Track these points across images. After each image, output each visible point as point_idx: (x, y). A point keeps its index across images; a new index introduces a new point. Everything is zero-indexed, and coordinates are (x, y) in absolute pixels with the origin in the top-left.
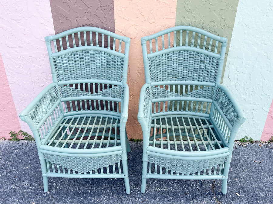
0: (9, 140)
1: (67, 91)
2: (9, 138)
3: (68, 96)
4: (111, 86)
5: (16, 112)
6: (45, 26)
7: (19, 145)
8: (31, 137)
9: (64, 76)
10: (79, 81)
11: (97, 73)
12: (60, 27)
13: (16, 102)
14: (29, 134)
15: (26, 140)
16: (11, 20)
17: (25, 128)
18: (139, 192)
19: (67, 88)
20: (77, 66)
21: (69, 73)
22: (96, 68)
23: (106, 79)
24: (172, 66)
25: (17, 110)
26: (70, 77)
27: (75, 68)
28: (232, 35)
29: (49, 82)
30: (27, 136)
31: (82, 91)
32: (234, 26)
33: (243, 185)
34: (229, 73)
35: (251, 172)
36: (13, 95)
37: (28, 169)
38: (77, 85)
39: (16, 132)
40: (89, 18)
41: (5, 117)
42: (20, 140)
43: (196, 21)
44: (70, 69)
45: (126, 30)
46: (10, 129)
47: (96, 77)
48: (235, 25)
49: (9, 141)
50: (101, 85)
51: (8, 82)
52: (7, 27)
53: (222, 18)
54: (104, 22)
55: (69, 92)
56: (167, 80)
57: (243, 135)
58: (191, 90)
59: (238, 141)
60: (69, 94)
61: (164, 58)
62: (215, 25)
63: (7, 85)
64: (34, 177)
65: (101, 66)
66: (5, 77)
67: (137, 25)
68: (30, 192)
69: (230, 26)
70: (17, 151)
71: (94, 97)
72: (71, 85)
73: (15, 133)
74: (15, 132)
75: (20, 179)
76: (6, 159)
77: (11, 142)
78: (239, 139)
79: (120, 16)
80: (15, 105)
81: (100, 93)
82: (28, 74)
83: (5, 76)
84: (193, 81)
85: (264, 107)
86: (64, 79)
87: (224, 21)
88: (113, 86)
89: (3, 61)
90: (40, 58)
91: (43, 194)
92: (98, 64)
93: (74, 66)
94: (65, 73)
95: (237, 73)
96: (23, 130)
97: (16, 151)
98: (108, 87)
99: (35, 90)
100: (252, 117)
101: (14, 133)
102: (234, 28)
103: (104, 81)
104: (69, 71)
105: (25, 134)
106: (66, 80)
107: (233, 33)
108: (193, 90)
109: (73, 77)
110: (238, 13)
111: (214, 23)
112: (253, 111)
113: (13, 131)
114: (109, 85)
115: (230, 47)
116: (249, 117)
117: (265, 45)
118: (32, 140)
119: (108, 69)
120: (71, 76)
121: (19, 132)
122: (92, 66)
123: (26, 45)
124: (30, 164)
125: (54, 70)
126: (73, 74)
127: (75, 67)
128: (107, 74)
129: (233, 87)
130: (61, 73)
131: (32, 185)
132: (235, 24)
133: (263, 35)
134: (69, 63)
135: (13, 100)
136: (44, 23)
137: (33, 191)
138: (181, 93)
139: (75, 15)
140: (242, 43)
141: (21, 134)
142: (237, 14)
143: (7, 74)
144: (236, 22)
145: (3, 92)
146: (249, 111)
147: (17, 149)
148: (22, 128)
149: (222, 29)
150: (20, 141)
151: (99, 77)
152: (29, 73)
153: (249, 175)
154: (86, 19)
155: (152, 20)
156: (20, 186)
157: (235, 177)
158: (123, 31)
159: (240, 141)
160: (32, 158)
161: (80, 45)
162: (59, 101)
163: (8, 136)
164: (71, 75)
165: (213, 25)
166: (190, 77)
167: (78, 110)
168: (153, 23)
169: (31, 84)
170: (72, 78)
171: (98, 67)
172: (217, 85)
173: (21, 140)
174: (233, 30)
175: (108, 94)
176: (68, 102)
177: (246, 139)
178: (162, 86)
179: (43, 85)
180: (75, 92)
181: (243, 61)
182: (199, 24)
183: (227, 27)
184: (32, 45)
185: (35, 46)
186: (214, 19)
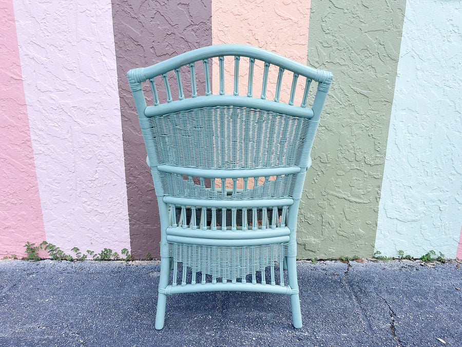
0: (23, 259)
2: (22, 255)
5: (40, 207)
6: (102, 57)
7: (38, 267)
8: (61, 254)
12: (126, 58)
13: (41, 188)
14: (58, 248)
15: (52, 259)
16: (48, 46)
17: (52, 237)
18: (254, 339)
25: (42, 202)
28: (398, 72)
29: (100, 152)
30: (54, 252)
32: (400, 57)
33: (447, 325)
34: (396, 135)
35: (455, 304)
36: (38, 175)
37: (48, 303)
39: (36, 244)
40: (173, 42)
41: (20, 216)
42: (41, 259)
43: (339, 48)
45: (230, 62)
46: (27, 239)
48: (401, 55)
49: (23, 262)
51: (33, 151)
52: (41, 58)
53: (381, 44)
57: (426, 249)
59: (418, 259)
62: (370, 55)
63: (30, 157)
64: (58, 315)
66: (29, 143)
68: (45, 340)
69: (393, 57)
70: (34, 275)
73: (35, 246)
74: (34, 244)
75: (31, 318)
76: (12, 287)
77: (26, 262)
78: (420, 257)
79: (222, 39)
80: (40, 193)
82: (67, 138)
83: (29, 141)
85: (457, 197)
87: (384, 49)
89: (29, 115)
91: (69, 343)
95: (409, 135)
96: (49, 241)
97: (31, 276)
99: (76, 166)
100: (439, 215)
101: (33, 247)
102: (400, 59)
105: (52, 248)
107: (398, 69)
110: (405, 36)
111: (368, 52)
112: (440, 203)
113: (32, 242)
115: (395, 91)
116: (433, 215)
117: (450, 89)
118: (62, 260)
121: (41, 244)
123: (68, 88)
124: (53, 294)
129: (404, 160)
131: (51, 328)
132: (401, 53)
133: (446, 73)
135: (37, 184)
136: (101, 51)
137: (51, 337)
139: (150, 38)
140: (414, 85)
141: (44, 247)
142: (402, 38)
143: (33, 137)
144: (403, 51)
145: (22, 170)
146: (433, 204)
147: (33, 273)
148: (47, 237)
149: (381, 62)
150: (42, 262)
152: (69, 135)
153: (452, 309)
154: (167, 44)
155: (272, 47)
156: (29, 330)
157: (429, 313)
159: (421, 259)
160: (58, 287)
163: (22, 252)
165: (366, 55)
169: (71, 154)
173: (44, 259)
174: (399, 63)
177: (432, 257)
179: (91, 156)
181: (418, 115)
182: (345, 54)
183: (388, 59)
184: (79, 88)
185: (82, 89)
186: (368, 46)
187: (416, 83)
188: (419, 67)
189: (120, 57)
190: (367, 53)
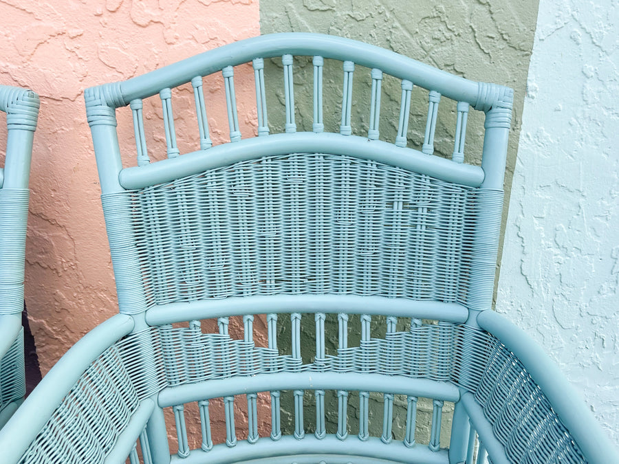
24: (256, 227)
28: (529, 84)
34: (523, 253)
43: (355, 14)
45: (24, 59)
48: (539, 33)
56: (234, 291)
58: (354, 339)
61: (212, 187)
62: (448, 34)
67: (73, 32)
69: (516, 41)
84: (360, 293)
87: (488, 16)
95: (558, 251)
102: (537, 47)
107: (531, 75)
108: (363, 341)
111: (442, 27)
115: (522, 137)
129: (543, 311)
132: (538, 30)
138: (308, 354)
140: (574, 120)
144: (544, 22)
149: (480, 55)
158: (14, 67)
165: (437, 34)
166: (343, 275)
168: (154, 26)
172: (474, 315)
174: (532, 58)
178: (210, 324)
181: (582, 200)
182: (373, 32)
183: (502, 45)
186: (442, 7)
187: (579, 115)
188: (590, 68)
190: (439, 30)
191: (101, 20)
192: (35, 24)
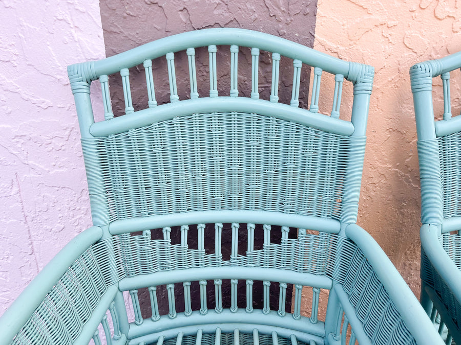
1: (143, 255)
3: (145, 271)
4: (293, 233)
6: (73, 31)
9: (133, 203)
10: (184, 218)
11: (248, 190)
12: (126, 33)
19: (142, 244)
20: (181, 166)
21: (152, 190)
22: (244, 171)
23: (278, 209)
26: (155, 205)
27: (172, 174)
29: (80, 218)
31: (192, 251)
38: (176, 232)
44: (156, 177)
45: (351, 43)
47: (243, 204)
50: (259, 228)
54: (279, 13)
55: (149, 257)
60: (150, 263)
65: (262, 166)
67: (391, 23)
71: (235, 270)
72: (157, 233)
81: (255, 257)
82: (12, 194)
86: (134, 211)
88: (302, 232)
90: (53, 141)
92: (254, 158)
93: (171, 165)
94: (137, 193)
98: (285, 236)
99: (35, 243)
103: (269, 217)
104: (151, 184)
106: (139, 215)
109: (165, 203)
114: (288, 230)
119: (290, 175)
120: (159, 202)
122: (233, 167)
123: (5, 98)
125: (99, 183)
126: (164, 193)
127: (172, 170)
128: (283, 193)
130: (122, 190)
134: (154, 154)
136: (68, 19)
151: (252, 203)
152: (15, 189)
154: (217, 1)
155: (447, 9)
158: (341, 48)
161: (195, 94)
162: (111, 291)
164: (159, 196)
167: (175, 314)
168: (449, 19)
169: (22, 223)
170: (160, 208)
171: (253, 168)
175: (284, 258)
176: (143, 293)
179: (63, 226)
180: (168, 254)
184: (26, 97)
185: (35, 100)
189: (111, 32)
191: (413, 14)
192: (367, 17)
